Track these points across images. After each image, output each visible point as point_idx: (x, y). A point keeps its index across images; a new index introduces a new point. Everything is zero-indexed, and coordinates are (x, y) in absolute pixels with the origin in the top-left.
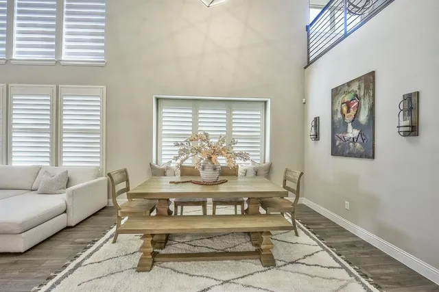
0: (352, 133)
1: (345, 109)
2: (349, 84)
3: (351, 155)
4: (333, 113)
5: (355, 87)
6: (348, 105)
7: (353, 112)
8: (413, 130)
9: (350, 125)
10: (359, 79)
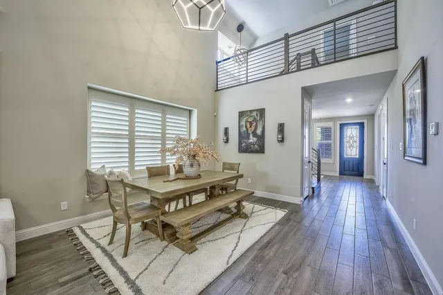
0: (252, 139)
1: (248, 125)
2: (251, 111)
3: (252, 152)
4: (240, 127)
5: (254, 114)
6: (251, 123)
7: (253, 128)
8: (282, 141)
9: (251, 135)
10: (257, 110)
